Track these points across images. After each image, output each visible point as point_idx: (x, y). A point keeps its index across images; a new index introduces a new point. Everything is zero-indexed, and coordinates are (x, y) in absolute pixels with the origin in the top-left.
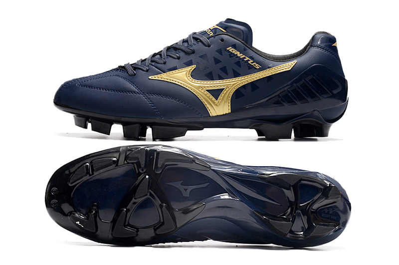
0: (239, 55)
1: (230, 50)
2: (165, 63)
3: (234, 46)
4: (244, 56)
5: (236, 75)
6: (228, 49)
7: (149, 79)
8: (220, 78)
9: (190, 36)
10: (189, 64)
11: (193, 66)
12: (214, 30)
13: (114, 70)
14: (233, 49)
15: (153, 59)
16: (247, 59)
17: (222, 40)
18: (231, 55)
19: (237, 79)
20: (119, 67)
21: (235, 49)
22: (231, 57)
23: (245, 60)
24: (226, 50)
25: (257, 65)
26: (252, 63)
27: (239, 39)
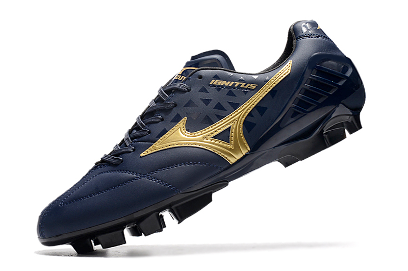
0: (226, 84)
1: (215, 83)
2: (149, 132)
3: (216, 77)
4: (233, 83)
5: (235, 106)
6: (211, 83)
7: (141, 157)
8: (220, 118)
9: (160, 91)
10: (177, 119)
11: (183, 119)
12: (184, 73)
13: (93, 169)
14: (217, 81)
15: (132, 135)
16: (238, 84)
17: (200, 77)
18: (219, 88)
19: (238, 110)
20: (96, 164)
21: (219, 79)
22: (219, 90)
23: (236, 86)
24: (209, 85)
25: (251, 85)
26: (245, 85)
27: (217, 68)
